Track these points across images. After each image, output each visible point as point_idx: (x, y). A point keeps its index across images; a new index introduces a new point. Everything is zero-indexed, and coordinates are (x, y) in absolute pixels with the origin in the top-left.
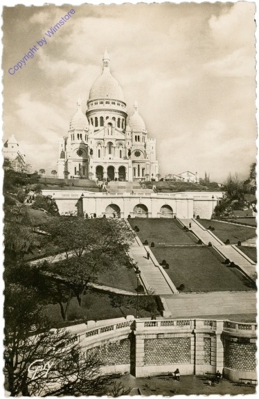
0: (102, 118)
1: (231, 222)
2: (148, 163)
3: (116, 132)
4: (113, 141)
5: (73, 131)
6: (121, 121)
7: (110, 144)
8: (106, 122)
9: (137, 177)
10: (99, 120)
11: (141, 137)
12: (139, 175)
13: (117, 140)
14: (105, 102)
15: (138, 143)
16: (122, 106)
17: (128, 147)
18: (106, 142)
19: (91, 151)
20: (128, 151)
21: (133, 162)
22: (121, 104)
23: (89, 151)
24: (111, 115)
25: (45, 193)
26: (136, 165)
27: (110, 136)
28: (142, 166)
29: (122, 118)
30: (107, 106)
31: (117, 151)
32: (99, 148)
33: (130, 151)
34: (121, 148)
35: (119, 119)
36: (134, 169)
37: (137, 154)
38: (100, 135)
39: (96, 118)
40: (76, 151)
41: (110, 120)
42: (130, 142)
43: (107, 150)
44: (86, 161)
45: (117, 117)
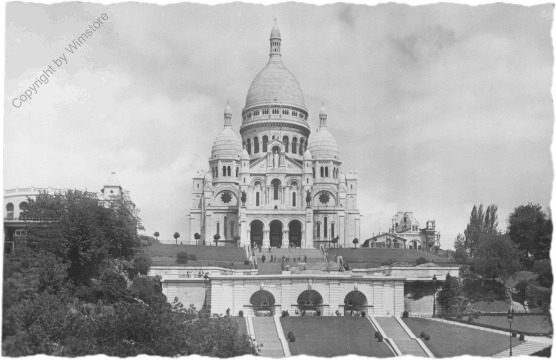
0: (265, 138)
3: (287, 162)
4: (281, 178)
5: (217, 161)
6: (299, 142)
7: (276, 183)
8: (270, 147)
9: (322, 238)
10: (261, 140)
11: (331, 170)
12: (326, 235)
13: (288, 175)
15: (325, 179)
16: (302, 116)
17: (307, 188)
18: (270, 179)
19: (244, 194)
20: (305, 195)
21: (316, 212)
22: (299, 113)
24: (281, 133)
26: (321, 218)
28: (331, 218)
29: (299, 136)
30: (274, 118)
31: (288, 198)
32: (258, 189)
33: (309, 194)
35: (295, 139)
36: (318, 224)
37: (324, 198)
38: (260, 168)
39: (256, 139)
40: (220, 195)
41: (277, 142)
42: (311, 178)
43: (271, 193)
44: (234, 211)
45: (291, 134)
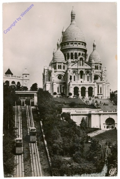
2: (104, 84)
3: (85, 64)
4: (84, 70)
5: (56, 63)
7: (81, 72)
8: (78, 58)
11: (99, 67)
13: (86, 69)
15: (97, 71)
18: (79, 71)
20: (93, 77)
23: (69, 77)
27: (81, 67)
31: (86, 78)
32: (74, 75)
34: (88, 75)
38: (75, 66)
40: (57, 76)
41: (81, 56)
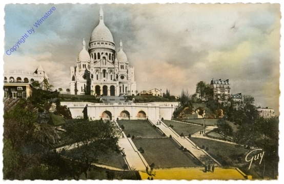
0: (99, 54)
1: (184, 121)
2: (129, 83)
3: (108, 63)
4: (106, 69)
5: (80, 62)
6: (111, 55)
7: (104, 71)
8: (101, 57)
10: (97, 55)
11: (124, 66)
12: (123, 92)
13: (109, 68)
14: (100, 43)
15: (123, 70)
17: (116, 73)
18: (102, 70)
19: (92, 75)
20: (116, 76)
21: (120, 83)
22: (111, 44)
23: (91, 75)
24: (105, 52)
25: (62, 104)
26: (121, 85)
27: (104, 66)
28: (125, 85)
29: (112, 53)
30: (102, 46)
31: (109, 77)
32: (97, 73)
33: (117, 75)
34: (111, 74)
35: (110, 54)
36: (120, 87)
37: (122, 77)
38: (98, 65)
39: (95, 54)
40: (82, 76)
41: (104, 55)
42: (118, 69)
43: (103, 75)
44: (89, 83)
45: (109, 53)
